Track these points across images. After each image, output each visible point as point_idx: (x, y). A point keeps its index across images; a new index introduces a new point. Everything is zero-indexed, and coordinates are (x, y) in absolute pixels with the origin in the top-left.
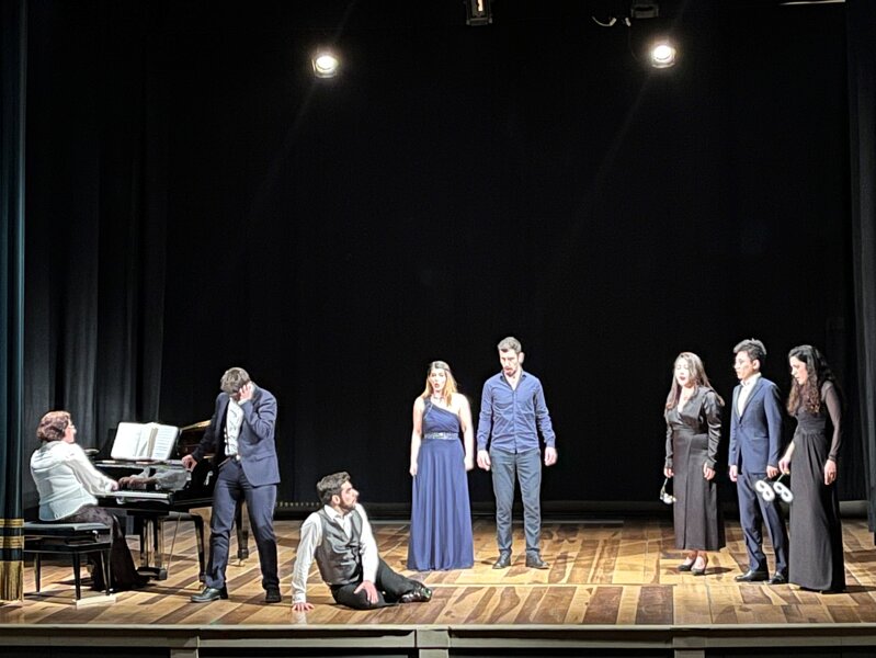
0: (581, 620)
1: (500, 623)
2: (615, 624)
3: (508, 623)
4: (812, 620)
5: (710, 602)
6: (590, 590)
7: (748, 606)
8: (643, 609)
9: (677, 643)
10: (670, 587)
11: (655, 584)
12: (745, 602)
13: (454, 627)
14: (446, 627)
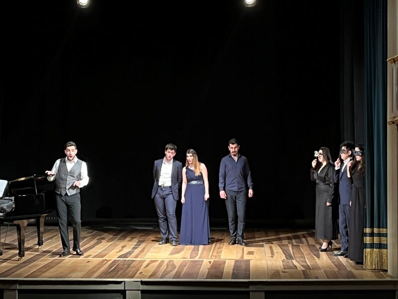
0: (205, 277)
1: (166, 278)
2: (222, 279)
3: (170, 278)
4: (316, 278)
5: (268, 268)
6: (210, 262)
7: (286, 270)
8: (235, 271)
9: (251, 288)
10: (249, 261)
11: (242, 259)
12: (285, 268)
13: (143, 280)
14: (139, 280)
